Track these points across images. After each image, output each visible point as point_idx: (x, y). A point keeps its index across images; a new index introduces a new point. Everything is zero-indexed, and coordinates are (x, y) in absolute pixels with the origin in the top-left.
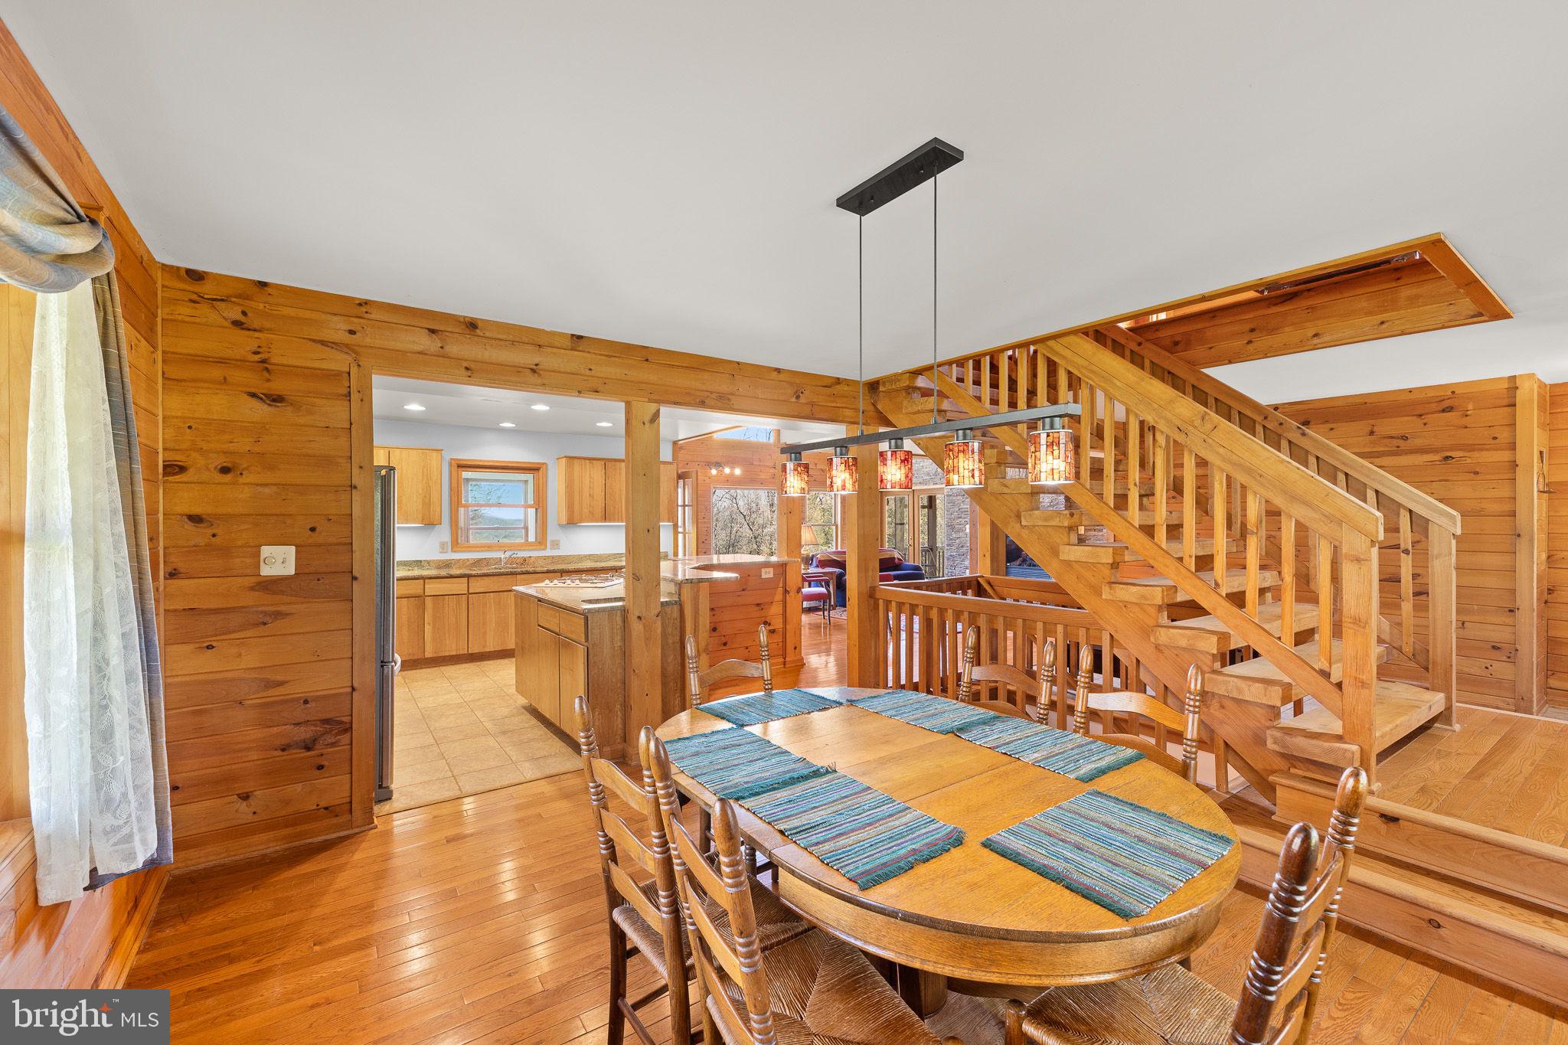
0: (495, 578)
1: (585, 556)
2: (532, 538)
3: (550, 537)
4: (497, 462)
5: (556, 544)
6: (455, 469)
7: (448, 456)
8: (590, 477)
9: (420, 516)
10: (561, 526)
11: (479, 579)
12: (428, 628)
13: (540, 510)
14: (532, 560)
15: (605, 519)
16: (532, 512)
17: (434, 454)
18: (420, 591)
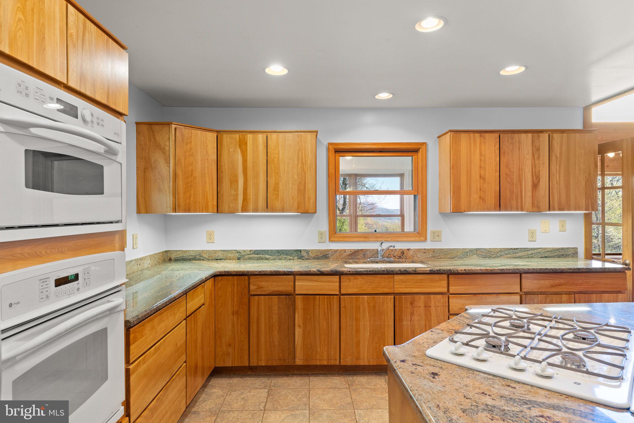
0: (370, 277)
1: (471, 251)
2: (409, 227)
3: (430, 228)
4: (374, 144)
5: (437, 236)
6: (332, 153)
7: (325, 140)
8: (481, 155)
9: (296, 204)
10: (443, 214)
11: (352, 277)
12: (298, 332)
13: (419, 197)
14: (411, 253)
15: (499, 207)
16: (409, 199)
17: (309, 136)
18: (289, 289)
